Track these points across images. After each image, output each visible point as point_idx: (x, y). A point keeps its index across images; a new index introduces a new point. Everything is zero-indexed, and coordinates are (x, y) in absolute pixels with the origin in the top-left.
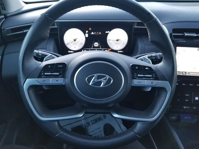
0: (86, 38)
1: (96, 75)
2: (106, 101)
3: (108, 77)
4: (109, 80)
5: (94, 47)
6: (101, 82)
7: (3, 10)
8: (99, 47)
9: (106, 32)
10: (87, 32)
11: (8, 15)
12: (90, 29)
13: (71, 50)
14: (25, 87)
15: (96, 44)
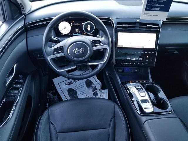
0: (71, 27)
1: (77, 49)
2: (84, 59)
3: (82, 49)
4: (83, 49)
5: (76, 32)
6: (79, 51)
7: (23, 11)
8: (79, 32)
9: (83, 23)
10: (72, 23)
11: (26, 14)
12: (73, 22)
13: (63, 34)
14: (49, 59)
15: (77, 30)
